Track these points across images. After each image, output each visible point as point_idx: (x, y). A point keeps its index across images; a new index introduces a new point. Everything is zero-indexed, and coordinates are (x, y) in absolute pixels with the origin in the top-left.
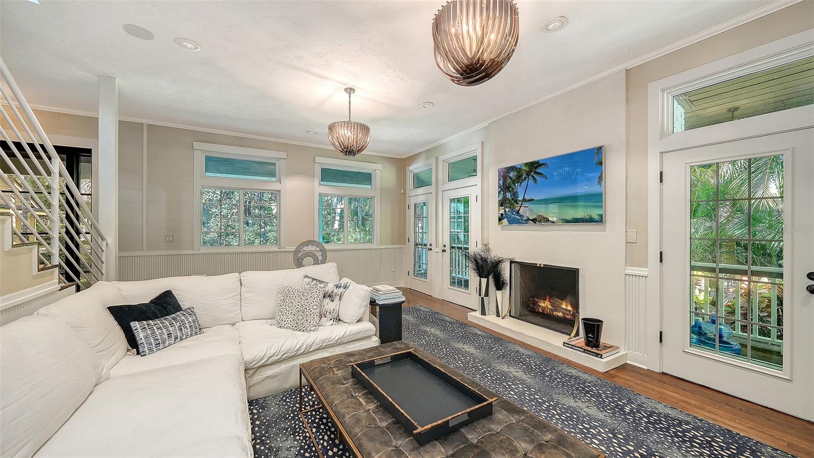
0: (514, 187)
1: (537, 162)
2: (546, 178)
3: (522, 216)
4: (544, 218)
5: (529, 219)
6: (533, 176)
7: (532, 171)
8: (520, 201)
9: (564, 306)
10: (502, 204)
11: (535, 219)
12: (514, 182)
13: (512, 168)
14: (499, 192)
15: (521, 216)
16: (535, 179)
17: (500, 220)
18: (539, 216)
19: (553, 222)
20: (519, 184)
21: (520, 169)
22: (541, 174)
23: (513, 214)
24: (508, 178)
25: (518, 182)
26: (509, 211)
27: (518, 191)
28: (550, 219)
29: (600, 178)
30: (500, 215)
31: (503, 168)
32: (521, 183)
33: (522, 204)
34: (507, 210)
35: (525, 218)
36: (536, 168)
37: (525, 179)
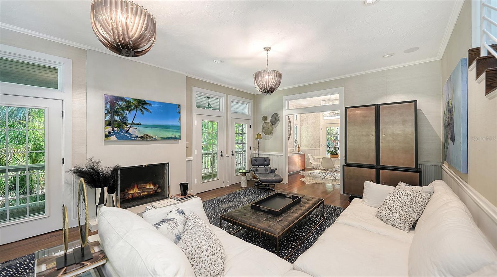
0: (123, 113)
1: (144, 101)
2: (151, 112)
3: (132, 134)
4: (149, 136)
5: (137, 136)
6: (141, 109)
7: (139, 106)
8: (129, 124)
9: (148, 187)
10: (109, 123)
11: (142, 137)
12: (123, 109)
13: (122, 99)
14: (106, 114)
15: (130, 134)
16: (142, 111)
17: (106, 136)
18: (145, 135)
19: (155, 139)
20: (128, 112)
21: (129, 101)
22: (147, 109)
23: (123, 133)
24: (117, 105)
25: (127, 110)
26: (118, 130)
27: (127, 116)
28: (153, 137)
29: (180, 119)
30: (107, 133)
31: (111, 96)
32: (130, 111)
33: (131, 126)
34: (116, 129)
35: (134, 136)
36: (143, 104)
37: (134, 109)
